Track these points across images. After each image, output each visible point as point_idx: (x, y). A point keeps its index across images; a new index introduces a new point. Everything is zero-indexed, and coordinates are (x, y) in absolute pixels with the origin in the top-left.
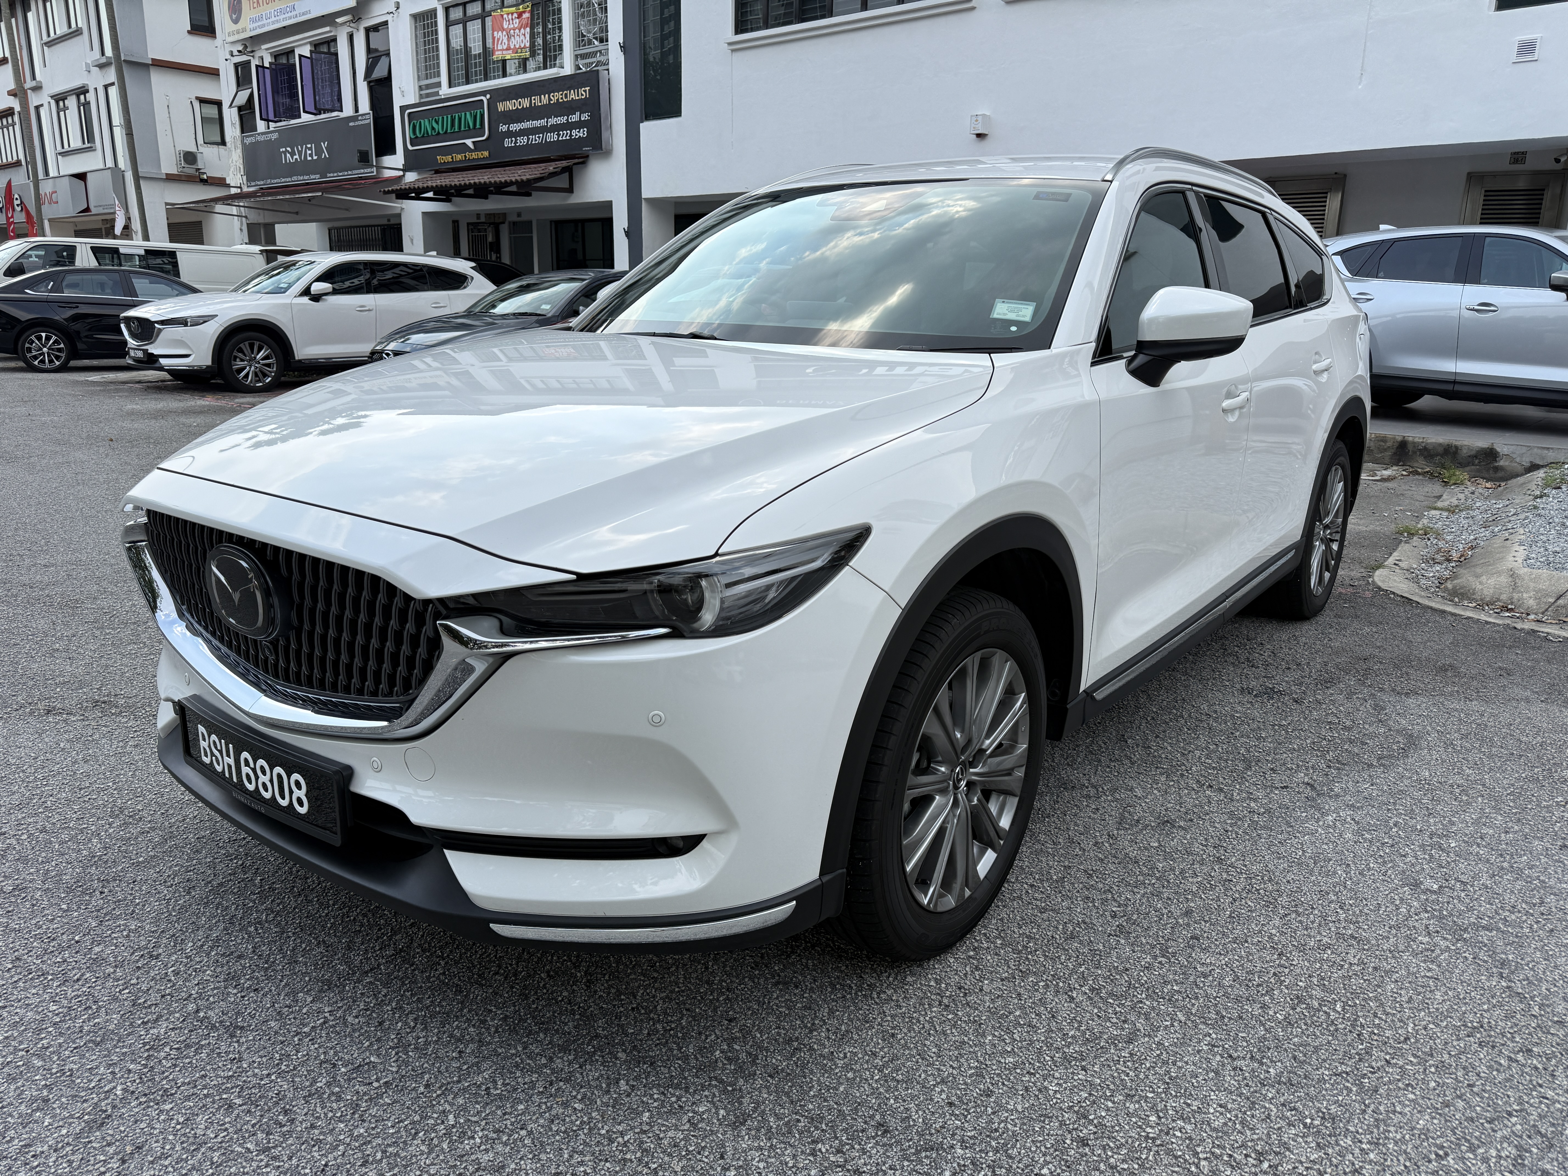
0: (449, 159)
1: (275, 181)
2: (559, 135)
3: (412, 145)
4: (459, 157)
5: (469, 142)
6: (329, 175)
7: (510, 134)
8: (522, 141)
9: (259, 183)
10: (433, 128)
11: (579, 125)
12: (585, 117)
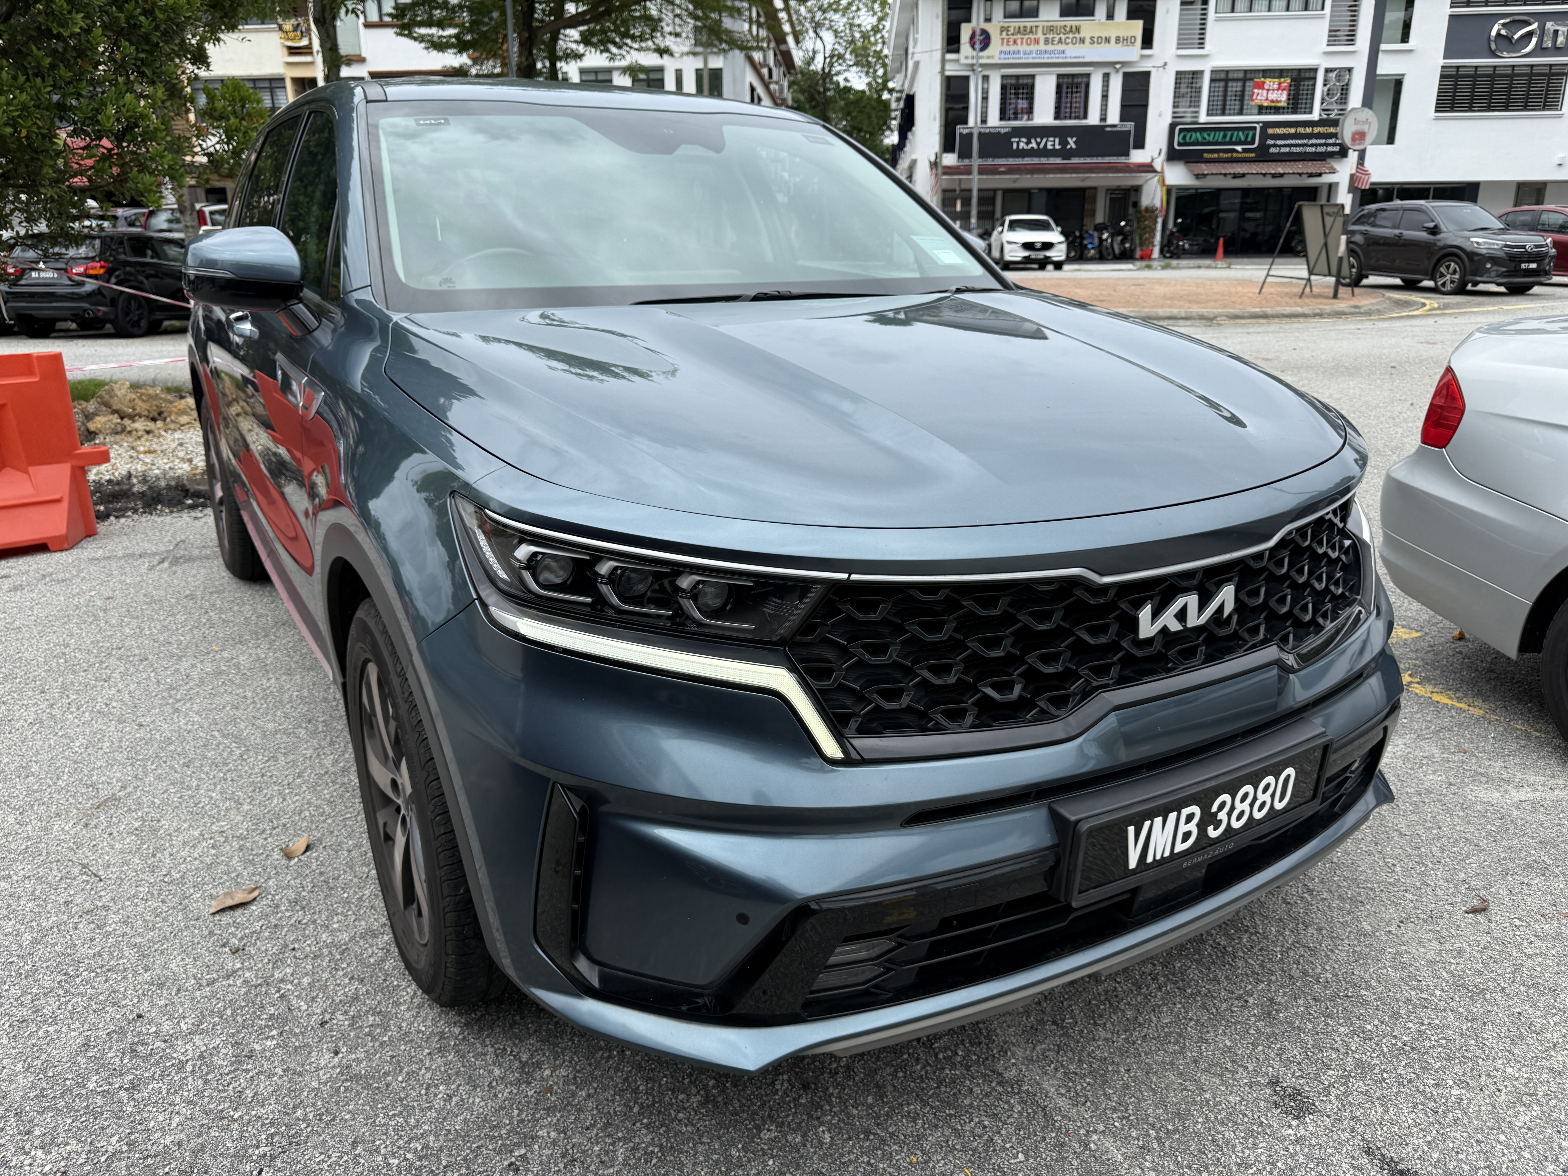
0: (1216, 155)
1: (1001, 160)
2: (1316, 149)
4: (1225, 156)
5: (1239, 148)
6: (1073, 159)
7: (1275, 146)
10: (1204, 138)
11: (1334, 145)
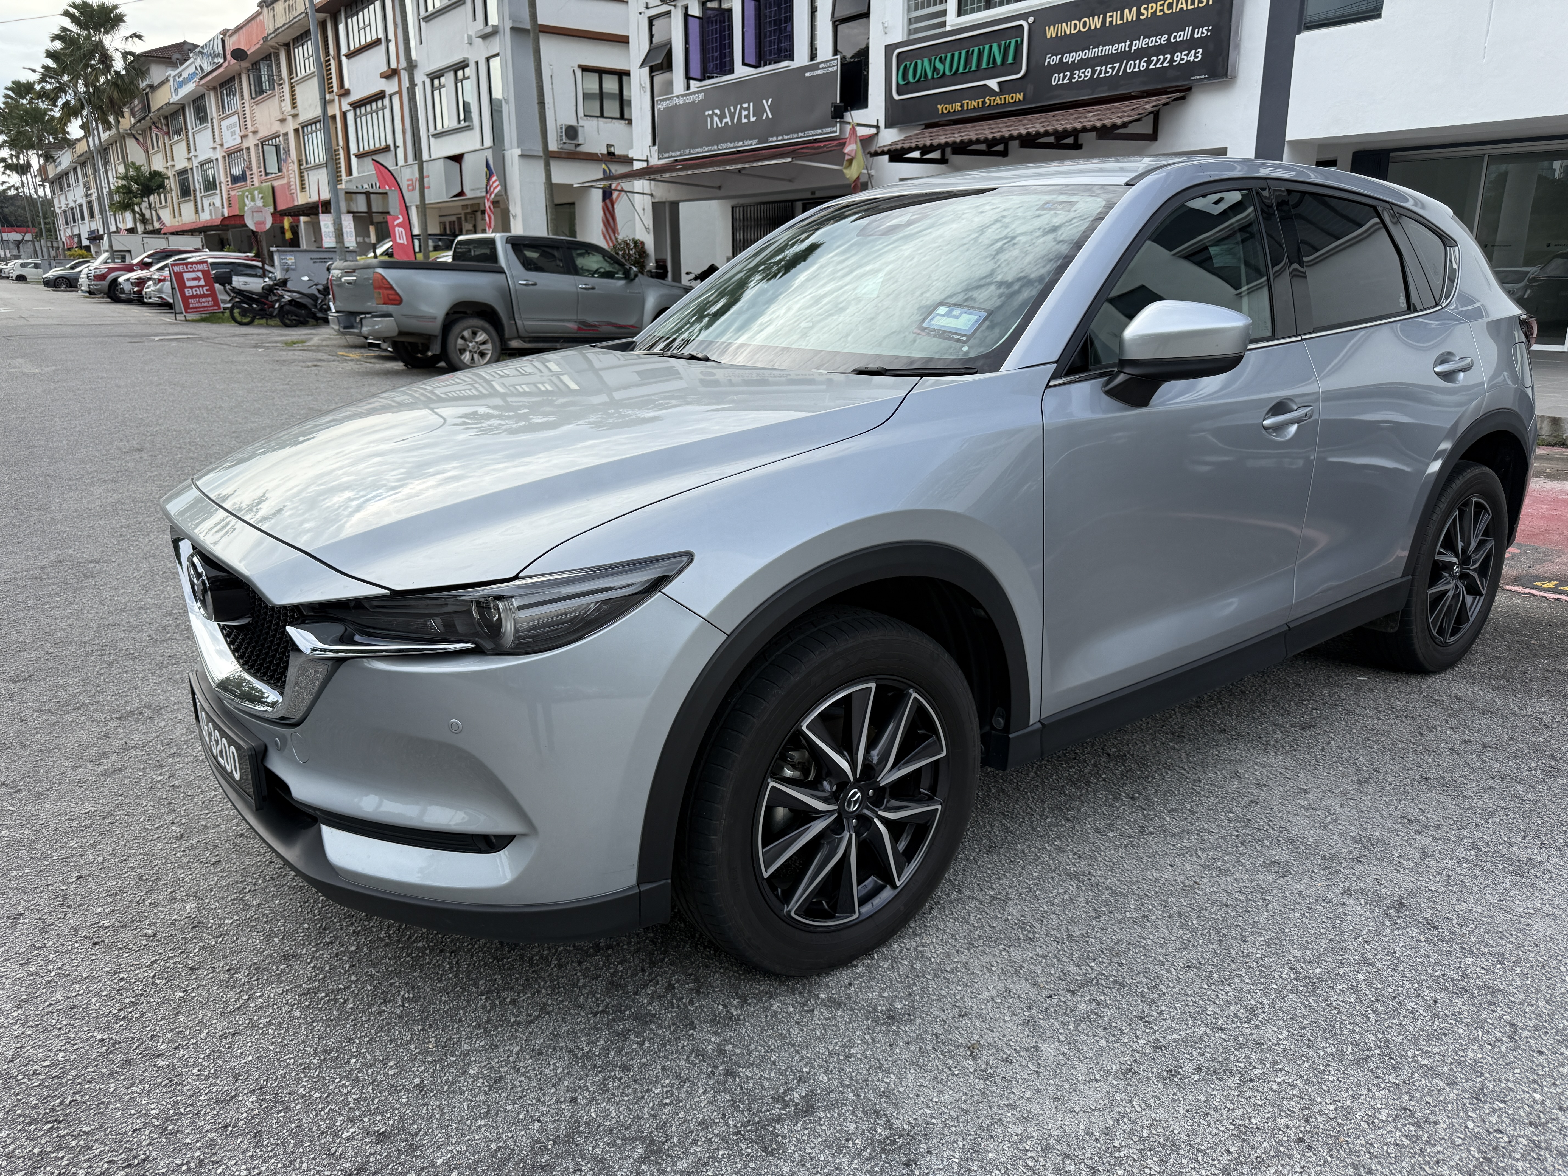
0: (957, 107)
1: (696, 150)
2: (1149, 62)
3: (899, 93)
4: (974, 104)
5: (993, 84)
6: (770, 139)
7: (1062, 67)
8: (1085, 74)
9: (674, 154)
10: (935, 69)
11: (1190, 45)
12: (1203, 32)
